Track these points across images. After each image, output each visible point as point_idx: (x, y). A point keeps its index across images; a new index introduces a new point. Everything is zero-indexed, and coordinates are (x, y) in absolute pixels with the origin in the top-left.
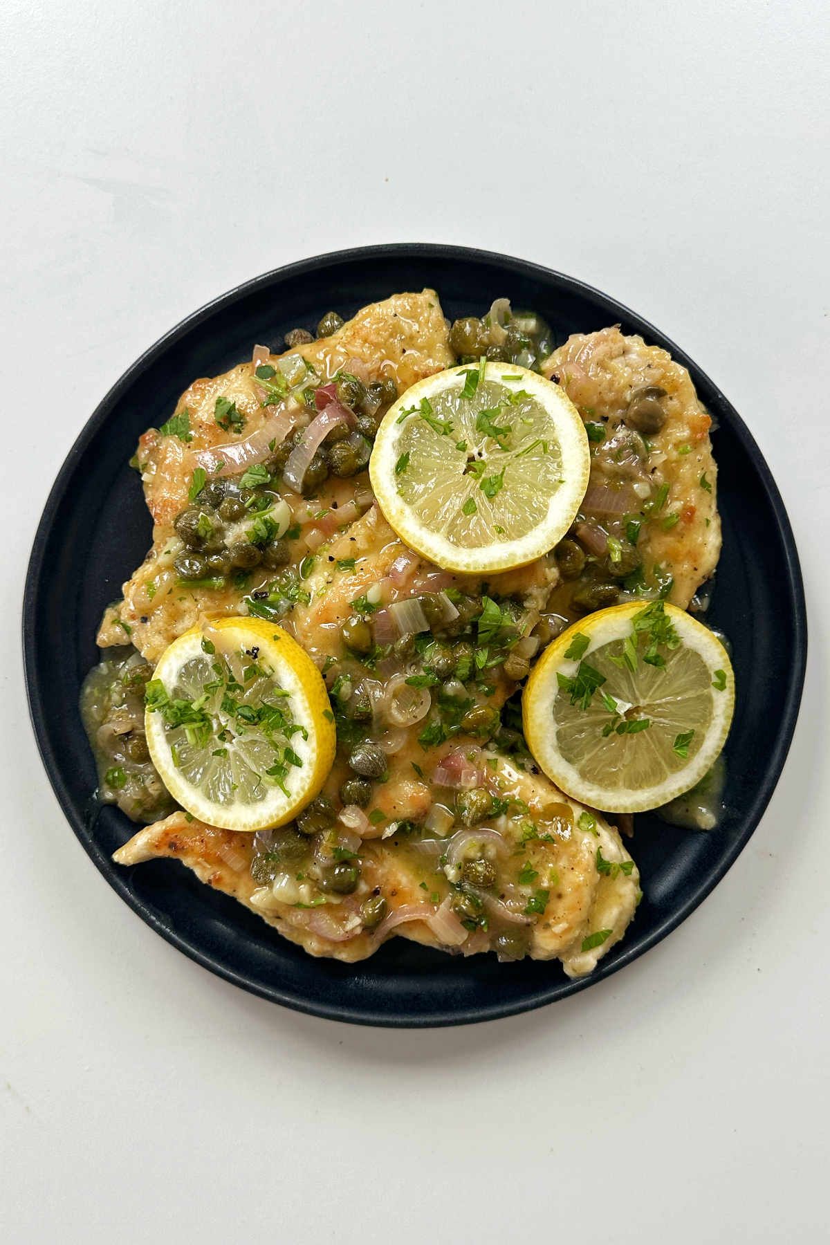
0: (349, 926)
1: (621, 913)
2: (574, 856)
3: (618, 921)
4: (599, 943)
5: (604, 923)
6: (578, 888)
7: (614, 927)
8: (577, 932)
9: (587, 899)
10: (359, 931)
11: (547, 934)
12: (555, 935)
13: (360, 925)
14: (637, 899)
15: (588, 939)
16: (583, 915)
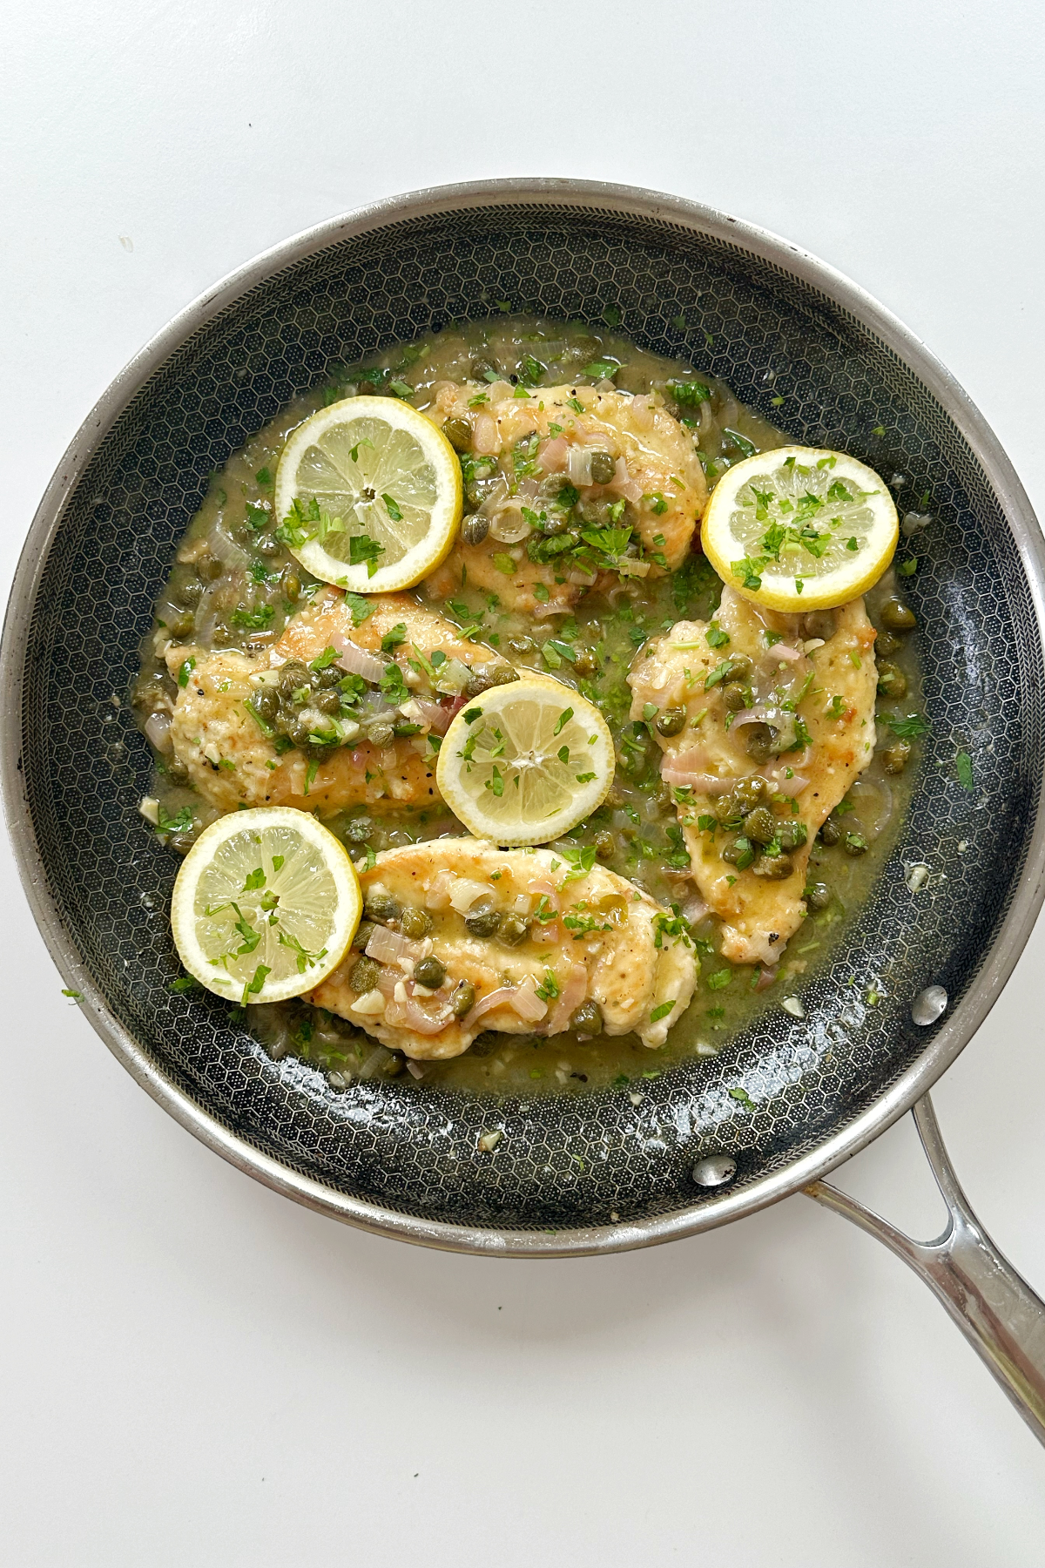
0: (444, 1013)
1: (682, 985)
2: (632, 940)
3: (680, 992)
4: (667, 1013)
5: (667, 996)
6: (638, 966)
7: (678, 998)
8: (643, 1005)
9: (648, 976)
10: (452, 1018)
11: (617, 1010)
12: (623, 1010)
13: (453, 1012)
14: (697, 971)
15: (655, 1011)
16: (645, 989)
